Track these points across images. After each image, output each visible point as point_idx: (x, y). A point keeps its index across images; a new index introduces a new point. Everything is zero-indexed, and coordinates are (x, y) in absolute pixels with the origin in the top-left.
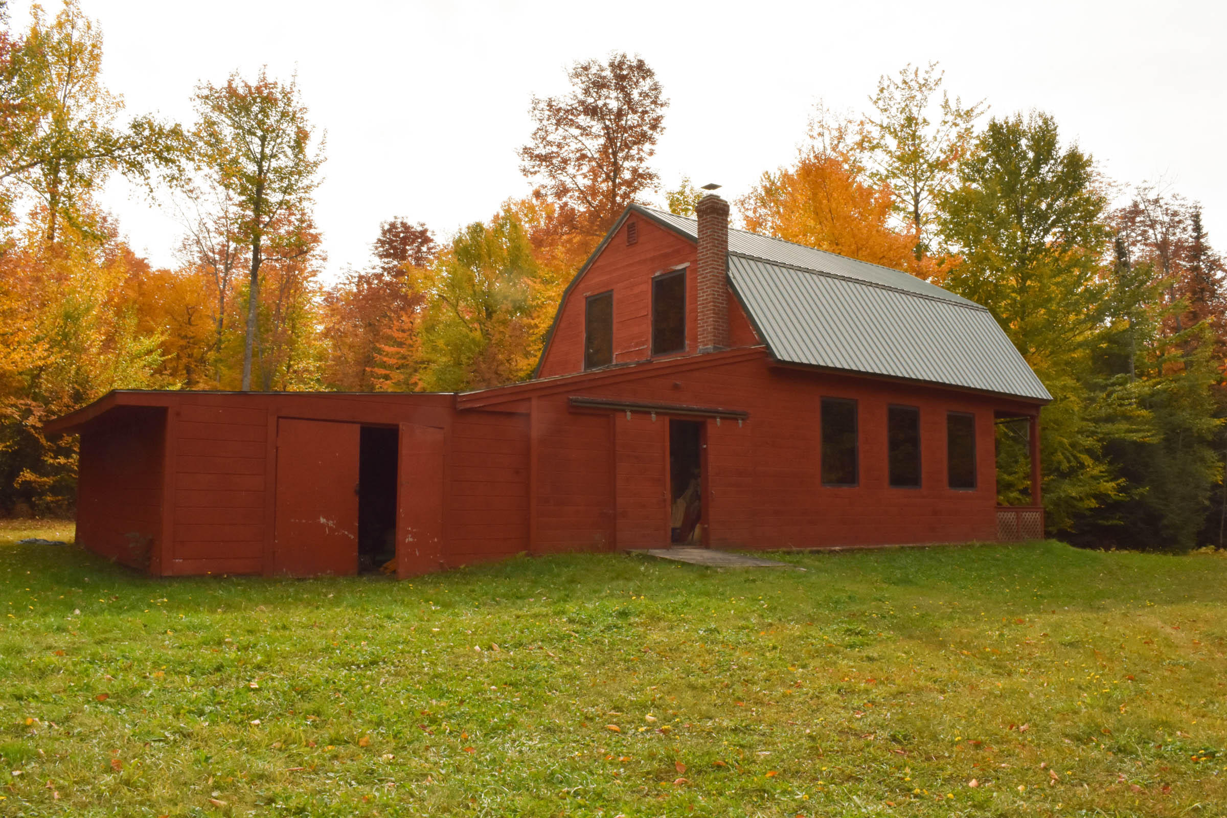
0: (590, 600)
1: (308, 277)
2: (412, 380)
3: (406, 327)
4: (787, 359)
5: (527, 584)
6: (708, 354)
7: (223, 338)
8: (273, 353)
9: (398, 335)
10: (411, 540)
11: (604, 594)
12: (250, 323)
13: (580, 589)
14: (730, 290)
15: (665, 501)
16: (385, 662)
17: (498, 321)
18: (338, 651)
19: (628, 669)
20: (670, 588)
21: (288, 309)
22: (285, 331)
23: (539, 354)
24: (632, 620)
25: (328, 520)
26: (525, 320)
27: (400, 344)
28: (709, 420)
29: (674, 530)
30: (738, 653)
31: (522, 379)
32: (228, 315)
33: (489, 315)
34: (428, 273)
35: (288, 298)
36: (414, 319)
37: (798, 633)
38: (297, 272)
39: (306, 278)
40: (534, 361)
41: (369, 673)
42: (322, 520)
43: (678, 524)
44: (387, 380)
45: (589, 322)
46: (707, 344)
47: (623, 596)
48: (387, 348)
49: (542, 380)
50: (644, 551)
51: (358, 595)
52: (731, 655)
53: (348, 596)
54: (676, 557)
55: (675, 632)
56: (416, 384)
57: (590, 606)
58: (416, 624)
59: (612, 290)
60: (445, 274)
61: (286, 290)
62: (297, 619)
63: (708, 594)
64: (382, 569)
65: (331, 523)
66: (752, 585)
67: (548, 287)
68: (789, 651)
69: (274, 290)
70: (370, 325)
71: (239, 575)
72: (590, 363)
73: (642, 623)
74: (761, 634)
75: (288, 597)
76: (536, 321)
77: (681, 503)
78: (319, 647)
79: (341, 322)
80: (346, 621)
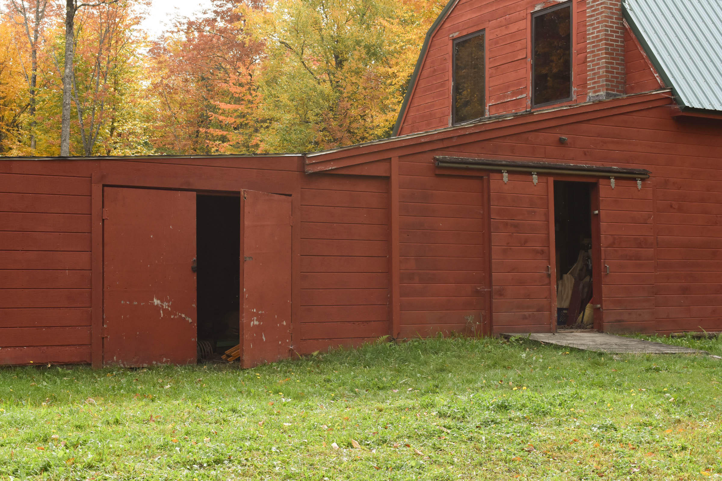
0: (463, 391)
1: (130, 25)
2: (253, 142)
3: (244, 80)
4: (697, 106)
5: (389, 373)
6: (600, 102)
7: (37, 98)
8: (94, 114)
9: (234, 89)
10: (256, 323)
11: (479, 384)
12: (67, 80)
13: (451, 379)
14: (627, 25)
15: (549, 276)
16: (230, 461)
17: (350, 71)
18: (178, 449)
19: (509, 471)
20: (557, 378)
21: (109, 63)
22: (106, 89)
23: (399, 108)
24: (513, 414)
25: (162, 302)
26: (382, 69)
27: (238, 101)
28: (601, 181)
29: (560, 310)
30: (639, 454)
31: (379, 137)
32: (42, 71)
33: (340, 63)
34: (267, 17)
35: (108, 49)
36: (253, 71)
37: (712, 432)
38: (117, 20)
39: (128, 26)
40: (393, 116)
41: (213, 472)
42: (156, 302)
43: (566, 304)
44: (223, 142)
45: (457, 68)
46: (599, 91)
47: (502, 387)
48: (223, 106)
49: (404, 137)
50: (525, 336)
51: (199, 386)
52: (631, 456)
53: (187, 387)
54: (564, 343)
55: (565, 427)
56: (257, 146)
57: (463, 398)
58: (264, 418)
59: (484, 30)
60: (286, 17)
61: (106, 41)
62: (131, 413)
63: (602, 386)
64: (224, 357)
65: (165, 305)
66: (655, 375)
67: (408, 28)
68: (702, 453)
69: (93, 41)
70: (203, 79)
71: (64, 365)
72: (458, 118)
73: (524, 418)
74: (668, 432)
75: (120, 389)
76: (395, 69)
77: (569, 280)
78: (157, 444)
79: (169, 76)
80: (186, 415)
